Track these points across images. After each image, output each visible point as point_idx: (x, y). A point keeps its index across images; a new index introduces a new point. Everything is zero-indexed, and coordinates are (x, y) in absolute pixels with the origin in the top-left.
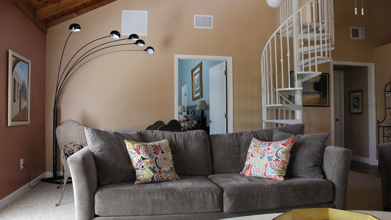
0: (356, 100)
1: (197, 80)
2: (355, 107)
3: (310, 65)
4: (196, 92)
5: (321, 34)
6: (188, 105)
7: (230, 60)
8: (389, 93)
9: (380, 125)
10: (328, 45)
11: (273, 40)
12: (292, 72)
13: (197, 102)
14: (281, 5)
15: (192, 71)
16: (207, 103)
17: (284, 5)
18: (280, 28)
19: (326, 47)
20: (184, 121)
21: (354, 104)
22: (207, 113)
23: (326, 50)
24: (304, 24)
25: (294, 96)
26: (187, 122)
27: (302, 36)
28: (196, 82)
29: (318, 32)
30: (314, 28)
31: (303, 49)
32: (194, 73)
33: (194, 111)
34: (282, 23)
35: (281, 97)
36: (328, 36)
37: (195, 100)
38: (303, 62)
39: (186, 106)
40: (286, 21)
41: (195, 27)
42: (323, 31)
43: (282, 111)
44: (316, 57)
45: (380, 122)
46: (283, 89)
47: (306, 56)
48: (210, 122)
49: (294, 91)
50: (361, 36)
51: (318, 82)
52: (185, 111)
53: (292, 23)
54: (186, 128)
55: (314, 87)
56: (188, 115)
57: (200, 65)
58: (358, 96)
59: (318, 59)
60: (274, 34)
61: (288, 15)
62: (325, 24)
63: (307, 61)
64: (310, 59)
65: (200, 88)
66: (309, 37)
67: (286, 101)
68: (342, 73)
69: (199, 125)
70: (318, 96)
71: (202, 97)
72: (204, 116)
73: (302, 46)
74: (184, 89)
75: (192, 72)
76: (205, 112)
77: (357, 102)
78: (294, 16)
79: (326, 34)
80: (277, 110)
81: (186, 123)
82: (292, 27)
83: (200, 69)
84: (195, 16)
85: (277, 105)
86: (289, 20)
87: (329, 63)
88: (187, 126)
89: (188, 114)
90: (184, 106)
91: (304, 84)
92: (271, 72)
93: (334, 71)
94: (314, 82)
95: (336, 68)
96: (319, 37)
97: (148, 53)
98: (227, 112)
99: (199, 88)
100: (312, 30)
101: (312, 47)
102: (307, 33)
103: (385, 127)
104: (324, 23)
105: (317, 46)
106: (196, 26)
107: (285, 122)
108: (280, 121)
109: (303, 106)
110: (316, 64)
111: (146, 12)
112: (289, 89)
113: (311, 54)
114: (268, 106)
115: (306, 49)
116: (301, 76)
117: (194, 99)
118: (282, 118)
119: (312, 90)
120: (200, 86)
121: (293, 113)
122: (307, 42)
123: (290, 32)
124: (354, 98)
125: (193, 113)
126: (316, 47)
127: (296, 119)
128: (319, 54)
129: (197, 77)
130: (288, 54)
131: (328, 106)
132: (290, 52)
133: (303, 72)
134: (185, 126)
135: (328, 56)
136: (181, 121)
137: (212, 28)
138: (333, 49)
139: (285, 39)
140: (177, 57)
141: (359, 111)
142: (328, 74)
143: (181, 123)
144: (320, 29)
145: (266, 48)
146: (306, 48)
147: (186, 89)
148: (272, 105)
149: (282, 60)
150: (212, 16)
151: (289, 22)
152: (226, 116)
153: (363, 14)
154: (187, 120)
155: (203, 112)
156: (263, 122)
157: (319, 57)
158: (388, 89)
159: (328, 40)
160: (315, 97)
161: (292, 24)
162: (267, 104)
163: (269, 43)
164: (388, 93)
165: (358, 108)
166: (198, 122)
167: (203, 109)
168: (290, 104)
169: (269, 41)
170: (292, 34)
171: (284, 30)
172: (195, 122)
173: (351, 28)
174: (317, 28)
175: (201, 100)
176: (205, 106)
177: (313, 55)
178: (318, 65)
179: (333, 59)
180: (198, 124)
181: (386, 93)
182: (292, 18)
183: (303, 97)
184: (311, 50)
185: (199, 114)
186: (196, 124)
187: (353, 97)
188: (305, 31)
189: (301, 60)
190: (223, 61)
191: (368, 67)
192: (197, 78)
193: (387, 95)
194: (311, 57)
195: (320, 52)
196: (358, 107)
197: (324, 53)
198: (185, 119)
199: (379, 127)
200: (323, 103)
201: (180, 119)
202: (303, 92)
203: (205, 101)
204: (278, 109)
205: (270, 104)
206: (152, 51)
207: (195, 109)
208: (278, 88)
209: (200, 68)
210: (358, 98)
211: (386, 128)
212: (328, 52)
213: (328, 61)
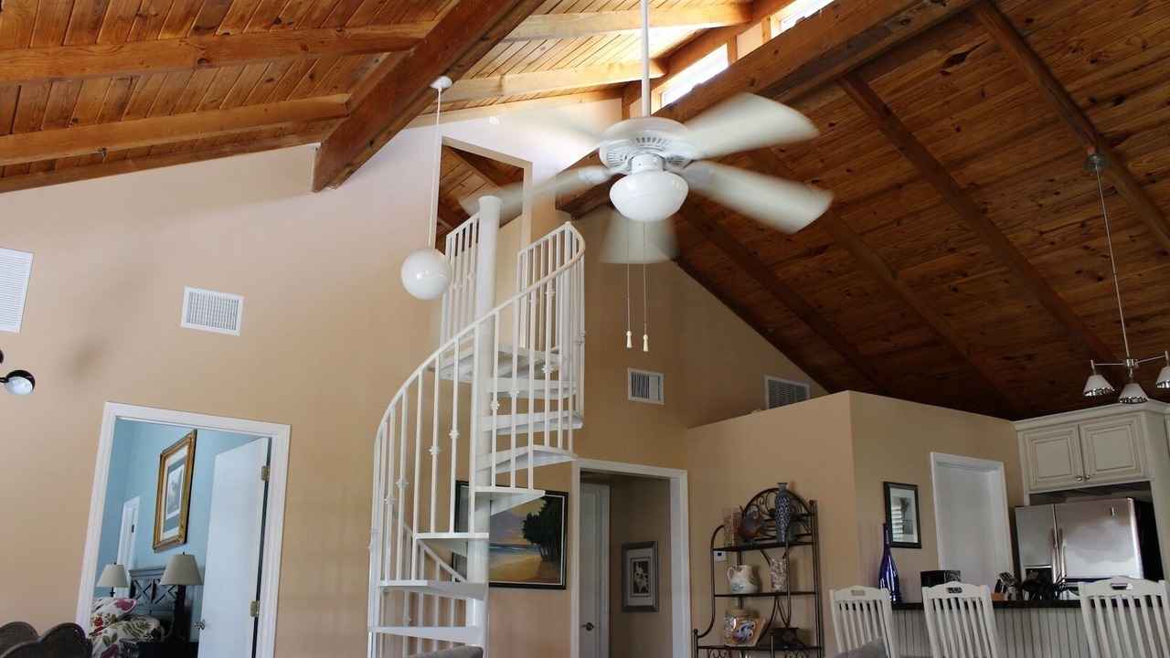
0: (640, 570)
1: (176, 487)
2: (636, 590)
3: (513, 469)
4: (169, 525)
5: (547, 382)
6: (136, 563)
7: (281, 435)
8: (723, 553)
9: (701, 642)
10: (566, 413)
11: (412, 390)
12: (462, 485)
13: (167, 558)
14: (446, 289)
15: (161, 456)
16: (199, 564)
17: (454, 290)
18: (436, 355)
19: (560, 420)
20: (115, 620)
21: (635, 583)
22: (195, 597)
23: (560, 428)
24: (504, 351)
25: (463, 554)
26: (124, 622)
27: (495, 386)
28: (171, 492)
29: (540, 377)
30: (528, 366)
31: (498, 422)
32: (167, 461)
33: (155, 585)
34: (446, 341)
35: (427, 555)
36: (565, 390)
37: (162, 551)
38: (495, 458)
39: (129, 566)
40: (455, 339)
41: (184, 324)
42: (554, 376)
43: (428, 599)
44: (531, 447)
45: (699, 634)
46: (433, 535)
47: (503, 443)
48: (202, 626)
49: (467, 542)
50: (656, 395)
51: (535, 516)
52: (124, 585)
53: (471, 343)
54: (117, 642)
55: (525, 530)
56: (129, 600)
57: (192, 440)
58: (645, 560)
59: (536, 453)
60: (419, 372)
61: (462, 320)
62: (560, 357)
63: (505, 455)
64: (514, 452)
65: (182, 511)
66: (514, 387)
67: (442, 569)
68: (606, 490)
69: (165, 634)
70: (534, 556)
71: (185, 542)
72: (186, 603)
73: (495, 412)
74: (131, 510)
75: (163, 458)
76: (189, 592)
77: (642, 577)
78: (478, 327)
79: (560, 384)
80: (413, 597)
81: (120, 628)
82: (472, 356)
83: (189, 452)
84: (188, 290)
85: (413, 582)
86: (465, 336)
87: (569, 464)
88: (122, 635)
89: (132, 594)
90: (122, 567)
91: (496, 523)
92: (400, 480)
93: (581, 486)
94: (525, 516)
95: (588, 477)
96: (543, 391)
97: (10, 391)
98: (258, 598)
99: (178, 512)
100: (523, 369)
101: (522, 415)
102: (509, 375)
103: (712, 648)
104: (557, 352)
105: (538, 417)
106: (188, 321)
107: (435, 633)
108: (420, 632)
109: (491, 585)
110: (530, 465)
111: (28, 258)
112: (451, 534)
113: (517, 435)
114: (385, 583)
115: (504, 421)
116: (487, 499)
117: (159, 546)
118: (428, 623)
119: (521, 539)
120: (182, 505)
121: (461, 605)
122: (510, 399)
123: (465, 369)
124: (635, 564)
125: (150, 592)
126: (532, 417)
127: (467, 625)
128: (539, 439)
129: (176, 476)
130: (454, 434)
131: (563, 588)
132: (459, 429)
133: (494, 489)
134: (115, 636)
135: (565, 446)
136: (103, 619)
137: (236, 333)
138: (579, 426)
139: (446, 387)
140: (112, 410)
141: (649, 601)
142: (566, 494)
143: (103, 625)
144: (547, 370)
145: (391, 409)
146: (504, 418)
147: (137, 513)
148: (399, 582)
149: (434, 450)
150: (241, 299)
151: (462, 342)
152: (255, 609)
153: (646, 348)
154: (126, 617)
155: (182, 590)
156: (370, 634)
157: (538, 448)
158: (719, 543)
159: (566, 401)
160: (527, 559)
161: (471, 348)
162: (383, 579)
163: (402, 396)
164: (720, 554)
165: (645, 594)
166: (163, 622)
167: (182, 583)
168: (453, 580)
169: (403, 391)
170: (470, 374)
171: (448, 362)
172: (154, 624)
173: (629, 371)
174: (539, 366)
175: (179, 550)
176: (193, 573)
177: (522, 440)
178: (535, 469)
179: (576, 455)
180: (163, 631)
181: (716, 553)
182: (472, 331)
183: (491, 559)
184: (517, 427)
185: (171, 598)
186: (155, 632)
187: (633, 561)
188: (505, 369)
189: (491, 452)
190: (261, 437)
191: (672, 481)
192: (176, 481)
193: (717, 558)
194: (518, 446)
195: (543, 433)
196: (644, 590)
197: (554, 435)
198: (118, 612)
199: (699, 648)
200: (549, 578)
201: (99, 611)
202: (491, 545)
203: (192, 557)
204: (418, 594)
205: (393, 577)
206: (26, 385)
207: (159, 580)
208: (420, 531)
209: (189, 448)
210: (644, 565)
211: (715, 651)
212: (565, 433)
213: (566, 459)
